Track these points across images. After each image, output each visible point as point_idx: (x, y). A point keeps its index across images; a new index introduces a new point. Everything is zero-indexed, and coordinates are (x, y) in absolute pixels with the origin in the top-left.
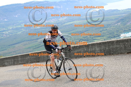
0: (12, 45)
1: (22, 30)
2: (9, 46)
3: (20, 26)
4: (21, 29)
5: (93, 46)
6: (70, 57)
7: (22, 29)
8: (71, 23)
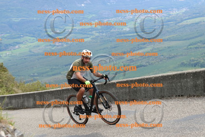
1: (92, 35)
2: (66, 66)
3: (89, 26)
4: (91, 31)
7: (94, 32)
8: (197, 20)
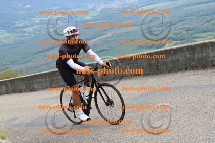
0: (40, 52)
5: (204, 49)
6: (158, 70)
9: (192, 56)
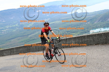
0: (9, 40)
2: (6, 40)
3: (15, 26)
5: (70, 40)
9: (66, 43)
